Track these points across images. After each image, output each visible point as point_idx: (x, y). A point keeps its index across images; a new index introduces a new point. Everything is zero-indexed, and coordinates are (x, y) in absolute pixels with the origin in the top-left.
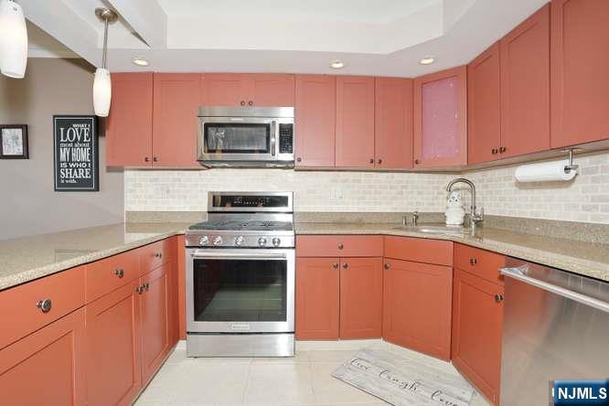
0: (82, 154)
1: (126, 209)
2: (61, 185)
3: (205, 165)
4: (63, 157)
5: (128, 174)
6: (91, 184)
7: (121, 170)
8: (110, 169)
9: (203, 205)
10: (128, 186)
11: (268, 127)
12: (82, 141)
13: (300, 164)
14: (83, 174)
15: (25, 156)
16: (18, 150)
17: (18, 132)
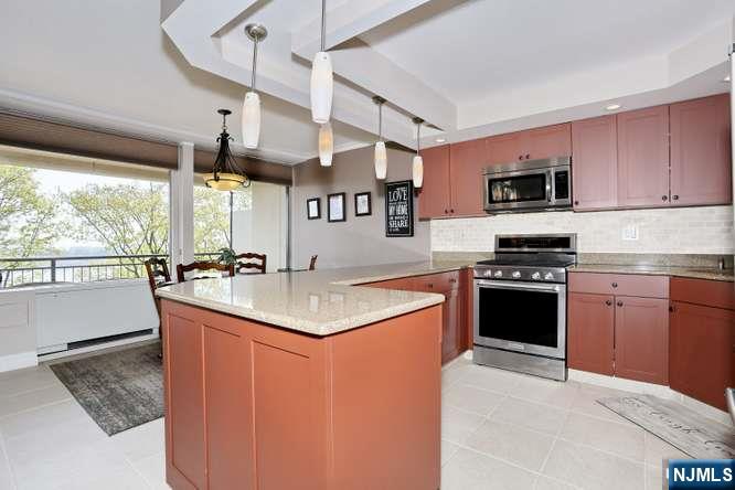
0: (403, 210)
1: (432, 250)
2: (391, 233)
3: (491, 212)
4: (391, 212)
5: (433, 223)
6: (408, 232)
7: (429, 219)
8: (421, 220)
9: (490, 247)
10: (433, 233)
11: (543, 177)
12: (402, 200)
13: (578, 207)
14: (403, 224)
15: (369, 214)
16: (365, 210)
17: (366, 197)
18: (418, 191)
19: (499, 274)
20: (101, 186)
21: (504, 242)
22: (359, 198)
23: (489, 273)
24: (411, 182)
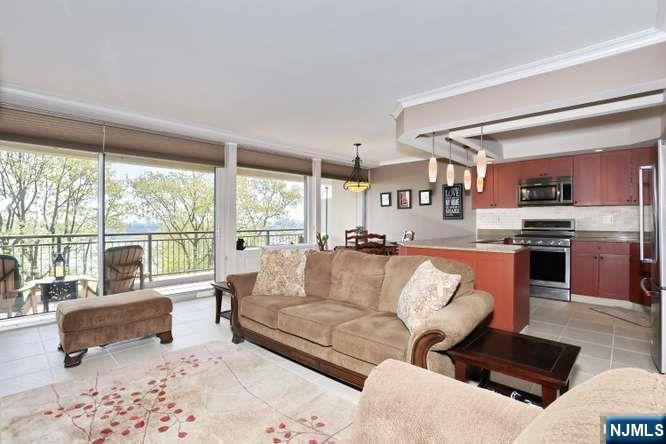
0: (455, 202)
1: (477, 228)
2: (446, 217)
3: (520, 206)
4: (447, 204)
5: (479, 211)
6: (459, 216)
9: (519, 226)
12: (455, 196)
14: (456, 211)
15: (430, 204)
16: (427, 201)
17: (427, 193)
18: (468, 192)
19: (529, 242)
20: (155, 174)
21: (528, 223)
22: (422, 194)
23: (522, 241)
24: (462, 185)
